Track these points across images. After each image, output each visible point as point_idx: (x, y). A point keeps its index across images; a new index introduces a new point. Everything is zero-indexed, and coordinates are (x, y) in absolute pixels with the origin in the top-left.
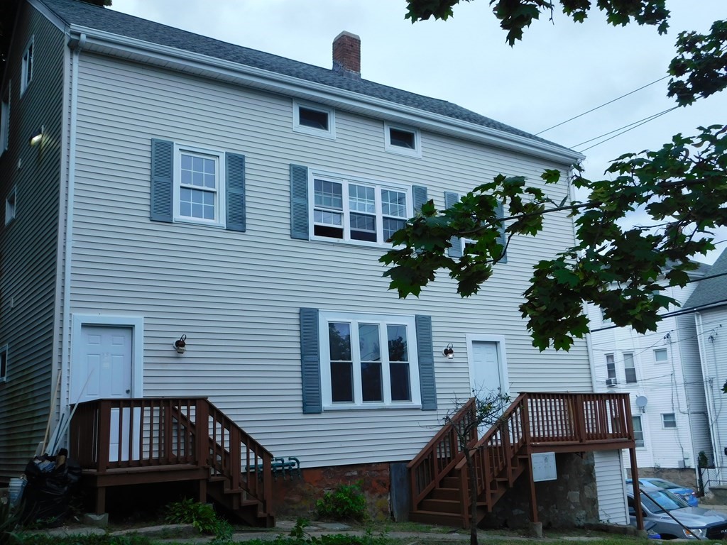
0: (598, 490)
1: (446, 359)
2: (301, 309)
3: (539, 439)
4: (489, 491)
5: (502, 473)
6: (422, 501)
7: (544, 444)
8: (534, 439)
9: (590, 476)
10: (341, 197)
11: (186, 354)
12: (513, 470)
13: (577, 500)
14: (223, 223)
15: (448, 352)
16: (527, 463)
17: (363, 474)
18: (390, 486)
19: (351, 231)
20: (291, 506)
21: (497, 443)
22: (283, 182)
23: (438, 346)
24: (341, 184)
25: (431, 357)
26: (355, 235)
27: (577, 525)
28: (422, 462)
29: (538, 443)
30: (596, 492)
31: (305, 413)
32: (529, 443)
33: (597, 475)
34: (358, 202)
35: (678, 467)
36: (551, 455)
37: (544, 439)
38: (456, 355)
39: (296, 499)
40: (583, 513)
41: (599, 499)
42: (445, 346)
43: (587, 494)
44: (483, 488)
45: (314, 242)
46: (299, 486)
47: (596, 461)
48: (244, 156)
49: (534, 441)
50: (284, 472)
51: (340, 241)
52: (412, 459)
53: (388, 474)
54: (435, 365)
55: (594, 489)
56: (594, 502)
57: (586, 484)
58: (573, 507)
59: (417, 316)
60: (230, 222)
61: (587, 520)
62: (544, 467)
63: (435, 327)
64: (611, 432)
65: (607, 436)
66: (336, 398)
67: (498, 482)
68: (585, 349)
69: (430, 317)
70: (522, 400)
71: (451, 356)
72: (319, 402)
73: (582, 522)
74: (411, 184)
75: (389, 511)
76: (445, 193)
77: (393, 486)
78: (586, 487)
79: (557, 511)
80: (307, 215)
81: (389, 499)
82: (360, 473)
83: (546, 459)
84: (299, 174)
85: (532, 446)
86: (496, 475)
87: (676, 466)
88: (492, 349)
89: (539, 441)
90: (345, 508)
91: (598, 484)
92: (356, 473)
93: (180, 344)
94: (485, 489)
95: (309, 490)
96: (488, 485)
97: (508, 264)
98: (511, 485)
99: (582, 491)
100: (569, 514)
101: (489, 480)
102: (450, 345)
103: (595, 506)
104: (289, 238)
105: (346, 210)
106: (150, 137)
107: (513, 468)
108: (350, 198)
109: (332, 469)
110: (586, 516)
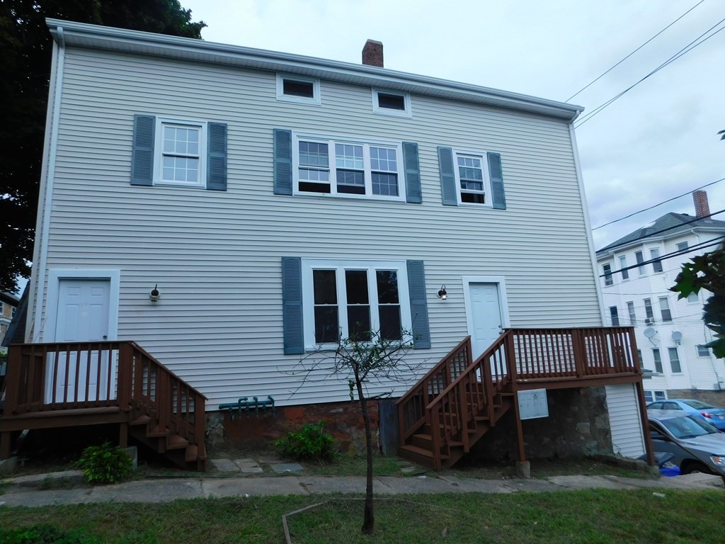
0: (610, 420)
1: (440, 301)
2: (283, 258)
3: (527, 376)
4: (466, 431)
5: (483, 412)
6: (411, 437)
7: (533, 381)
8: (521, 376)
9: (601, 407)
10: (328, 155)
11: (159, 302)
12: (495, 409)
13: (587, 431)
14: (204, 184)
15: (442, 293)
16: (513, 401)
17: (350, 410)
18: (379, 423)
19: (338, 186)
20: (271, 442)
21: (497, 378)
22: (267, 145)
23: (431, 288)
24: (327, 144)
25: (424, 298)
26: (341, 189)
27: (587, 455)
28: (412, 398)
29: (526, 380)
30: (609, 422)
31: (286, 354)
32: (514, 380)
33: (609, 406)
34: (345, 159)
35: (713, 389)
36: (542, 392)
37: (533, 376)
38: (449, 296)
39: (275, 435)
40: (594, 443)
41: (612, 429)
42: (439, 288)
43: (599, 425)
44: (459, 428)
45: (298, 197)
46: (280, 423)
47: (607, 392)
48: (226, 124)
49: (522, 378)
50: (257, 410)
51: (326, 195)
52: (401, 396)
53: (377, 410)
54: (429, 306)
55: (606, 420)
56: (606, 433)
57: (596, 416)
58: (583, 438)
59: (408, 261)
60: (211, 182)
61: (598, 450)
62: (533, 404)
63: (428, 271)
64: (612, 365)
65: (609, 370)
66: (320, 338)
67: (477, 421)
68: (593, 287)
69: (422, 261)
70: (507, 336)
71: (444, 297)
72: (301, 343)
73: (594, 452)
74: (401, 141)
75: (378, 445)
76: (437, 148)
77: (382, 421)
78: (597, 418)
79: (564, 442)
80: (290, 173)
81: (378, 434)
82: (345, 410)
83: (535, 396)
84: (282, 138)
85: (519, 383)
86: (474, 414)
87: (711, 388)
88: (492, 290)
89: (528, 378)
90: (302, 449)
91: (610, 415)
92: (341, 410)
93: (155, 293)
94: (462, 429)
95: (290, 426)
96: (465, 425)
97: (507, 210)
98: (493, 424)
99: (593, 422)
100: (578, 445)
101: (466, 419)
102: (443, 287)
103: (608, 436)
104: (272, 194)
105: (333, 167)
106: (133, 113)
107: (496, 406)
108: (336, 157)
109: (315, 407)
110: (598, 446)
